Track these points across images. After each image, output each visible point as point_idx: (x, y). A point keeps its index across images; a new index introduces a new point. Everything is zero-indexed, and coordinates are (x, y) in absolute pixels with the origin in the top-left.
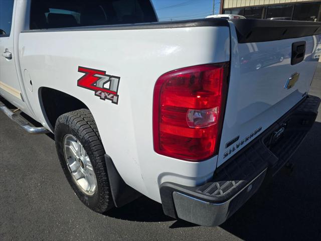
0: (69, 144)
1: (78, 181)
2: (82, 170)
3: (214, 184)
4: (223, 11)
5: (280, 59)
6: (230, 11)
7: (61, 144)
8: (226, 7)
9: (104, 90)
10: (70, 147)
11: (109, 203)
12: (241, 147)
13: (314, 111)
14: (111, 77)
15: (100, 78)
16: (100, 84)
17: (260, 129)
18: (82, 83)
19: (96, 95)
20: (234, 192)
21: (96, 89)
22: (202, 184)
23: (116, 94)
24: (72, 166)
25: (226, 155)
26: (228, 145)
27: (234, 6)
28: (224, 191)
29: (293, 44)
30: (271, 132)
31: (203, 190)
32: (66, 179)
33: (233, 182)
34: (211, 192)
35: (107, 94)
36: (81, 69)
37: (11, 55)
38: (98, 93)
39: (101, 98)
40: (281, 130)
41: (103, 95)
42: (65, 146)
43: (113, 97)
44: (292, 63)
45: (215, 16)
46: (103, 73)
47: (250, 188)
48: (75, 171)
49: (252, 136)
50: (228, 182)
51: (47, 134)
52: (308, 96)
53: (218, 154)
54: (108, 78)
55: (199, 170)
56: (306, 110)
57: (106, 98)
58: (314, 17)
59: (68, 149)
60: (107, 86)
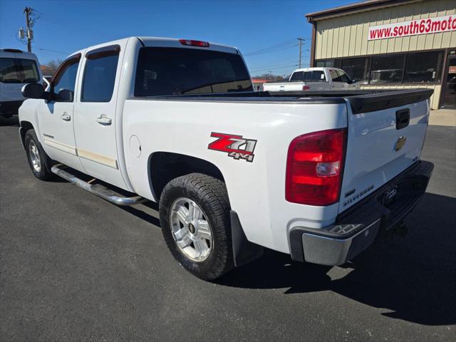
0: (177, 209)
1: (184, 249)
2: (191, 236)
3: (337, 226)
4: (315, 63)
5: (391, 122)
6: (324, 62)
7: (167, 210)
8: (318, 57)
9: (239, 151)
10: (178, 212)
11: (226, 264)
12: (357, 200)
13: (427, 175)
14: (247, 140)
15: (236, 141)
16: (235, 146)
17: (372, 187)
18: (213, 146)
19: (229, 155)
20: (355, 232)
21: (229, 151)
22: (327, 227)
23: (252, 154)
24: (178, 233)
25: (345, 204)
26: (347, 195)
27: (329, 57)
28: (346, 230)
29: (397, 112)
30: (382, 192)
31: (328, 230)
32: (168, 249)
33: (353, 225)
34: (336, 231)
35: (241, 154)
36: (213, 135)
37: (110, 121)
38: (231, 154)
39: (235, 158)
40: (393, 192)
41: (237, 155)
42: (172, 212)
43: (248, 157)
44: (398, 128)
45: (305, 70)
46: (240, 137)
47: (367, 233)
48: (180, 240)
49: (365, 192)
50: (348, 226)
51: (143, 203)
52: (420, 162)
53: (339, 201)
54: (244, 141)
55: (325, 214)
56: (417, 174)
57: (240, 157)
58: (431, 70)
59: (175, 215)
60: (243, 148)
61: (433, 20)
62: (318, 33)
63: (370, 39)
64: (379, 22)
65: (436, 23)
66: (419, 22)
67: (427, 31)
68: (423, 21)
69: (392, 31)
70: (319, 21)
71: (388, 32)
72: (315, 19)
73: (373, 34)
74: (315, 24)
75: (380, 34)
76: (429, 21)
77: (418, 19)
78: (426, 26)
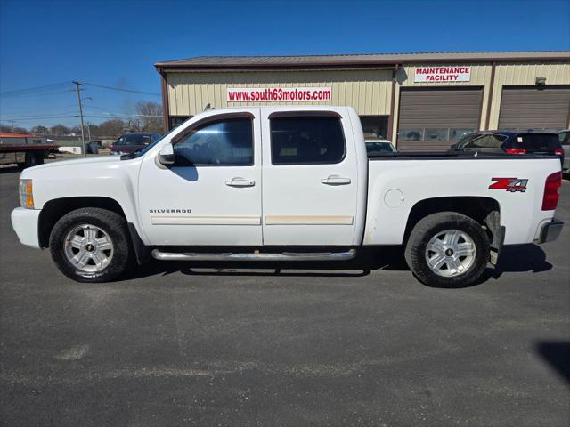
4: (170, 119)
9: (515, 187)
15: (512, 182)
16: (512, 185)
19: (507, 191)
21: (508, 188)
23: (525, 188)
36: (493, 179)
39: (511, 192)
43: (522, 189)
46: (516, 179)
54: (519, 181)
57: (516, 190)
60: (518, 185)
61: (284, 90)
62: (170, 87)
63: (229, 99)
64: (242, 85)
65: (285, 93)
66: (272, 90)
67: (280, 99)
68: (275, 90)
69: (250, 95)
70: (170, 73)
71: (246, 96)
72: (166, 71)
73: (232, 96)
74: (165, 76)
75: (239, 96)
76: (280, 90)
77: (272, 87)
78: (279, 94)
